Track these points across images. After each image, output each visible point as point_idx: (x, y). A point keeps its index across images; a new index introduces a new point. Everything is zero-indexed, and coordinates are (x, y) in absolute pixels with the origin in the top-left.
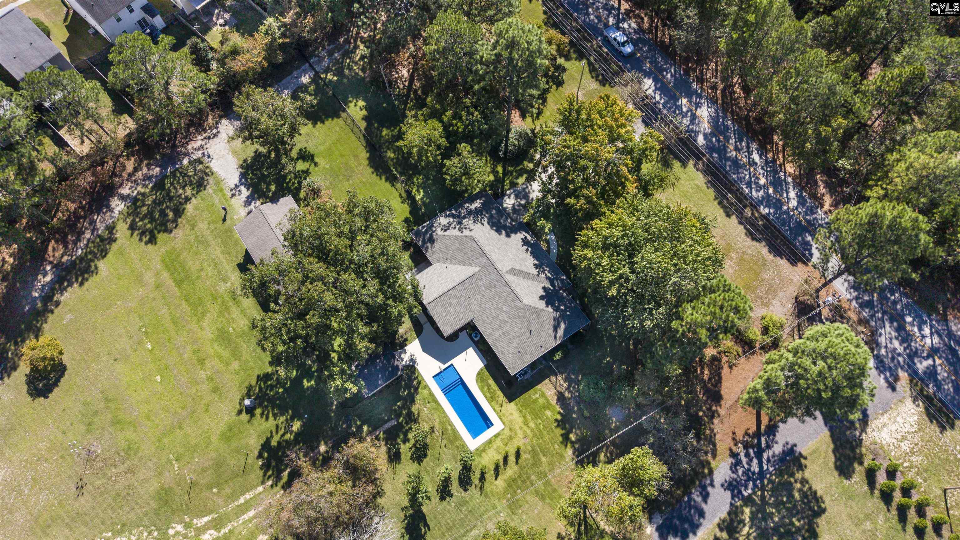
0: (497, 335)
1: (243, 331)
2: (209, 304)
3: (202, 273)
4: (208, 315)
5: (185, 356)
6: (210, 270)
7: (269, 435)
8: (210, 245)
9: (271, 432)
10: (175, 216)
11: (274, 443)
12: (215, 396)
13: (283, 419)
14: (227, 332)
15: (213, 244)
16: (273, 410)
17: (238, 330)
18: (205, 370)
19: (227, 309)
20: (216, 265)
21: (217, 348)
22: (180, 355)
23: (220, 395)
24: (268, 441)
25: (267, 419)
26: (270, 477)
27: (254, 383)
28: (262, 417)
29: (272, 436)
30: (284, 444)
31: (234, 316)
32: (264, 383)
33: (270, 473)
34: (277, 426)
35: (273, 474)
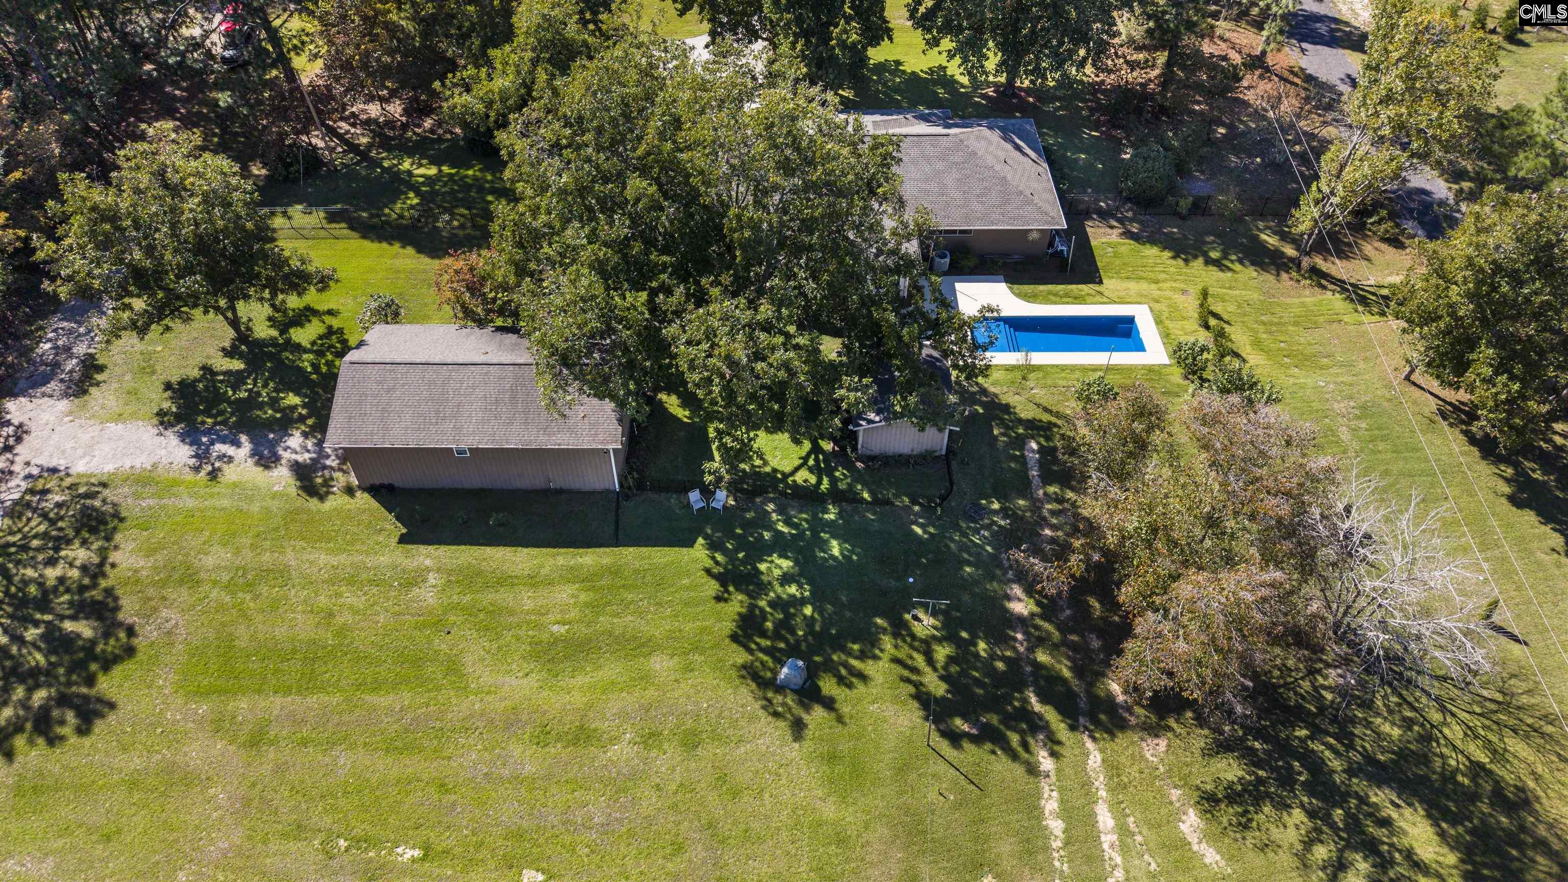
0: (977, 207)
1: (587, 605)
2: (441, 644)
3: (339, 620)
4: (468, 659)
5: (529, 769)
6: (350, 598)
7: (912, 689)
8: (287, 567)
9: (908, 680)
10: (100, 618)
11: (938, 688)
12: (709, 751)
13: (887, 642)
14: (556, 641)
15: (290, 558)
16: (850, 653)
17: (573, 614)
18: (614, 740)
19: (495, 611)
20: (351, 581)
21: (580, 680)
22: (517, 779)
23: (716, 737)
24: (923, 698)
25: (863, 677)
26: (1025, 745)
27: (742, 657)
28: (850, 686)
29: (917, 685)
30: (954, 669)
31: (529, 605)
32: (763, 634)
33: (1014, 739)
34: (896, 661)
35: (1022, 733)
